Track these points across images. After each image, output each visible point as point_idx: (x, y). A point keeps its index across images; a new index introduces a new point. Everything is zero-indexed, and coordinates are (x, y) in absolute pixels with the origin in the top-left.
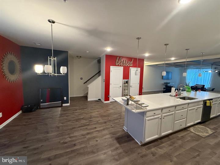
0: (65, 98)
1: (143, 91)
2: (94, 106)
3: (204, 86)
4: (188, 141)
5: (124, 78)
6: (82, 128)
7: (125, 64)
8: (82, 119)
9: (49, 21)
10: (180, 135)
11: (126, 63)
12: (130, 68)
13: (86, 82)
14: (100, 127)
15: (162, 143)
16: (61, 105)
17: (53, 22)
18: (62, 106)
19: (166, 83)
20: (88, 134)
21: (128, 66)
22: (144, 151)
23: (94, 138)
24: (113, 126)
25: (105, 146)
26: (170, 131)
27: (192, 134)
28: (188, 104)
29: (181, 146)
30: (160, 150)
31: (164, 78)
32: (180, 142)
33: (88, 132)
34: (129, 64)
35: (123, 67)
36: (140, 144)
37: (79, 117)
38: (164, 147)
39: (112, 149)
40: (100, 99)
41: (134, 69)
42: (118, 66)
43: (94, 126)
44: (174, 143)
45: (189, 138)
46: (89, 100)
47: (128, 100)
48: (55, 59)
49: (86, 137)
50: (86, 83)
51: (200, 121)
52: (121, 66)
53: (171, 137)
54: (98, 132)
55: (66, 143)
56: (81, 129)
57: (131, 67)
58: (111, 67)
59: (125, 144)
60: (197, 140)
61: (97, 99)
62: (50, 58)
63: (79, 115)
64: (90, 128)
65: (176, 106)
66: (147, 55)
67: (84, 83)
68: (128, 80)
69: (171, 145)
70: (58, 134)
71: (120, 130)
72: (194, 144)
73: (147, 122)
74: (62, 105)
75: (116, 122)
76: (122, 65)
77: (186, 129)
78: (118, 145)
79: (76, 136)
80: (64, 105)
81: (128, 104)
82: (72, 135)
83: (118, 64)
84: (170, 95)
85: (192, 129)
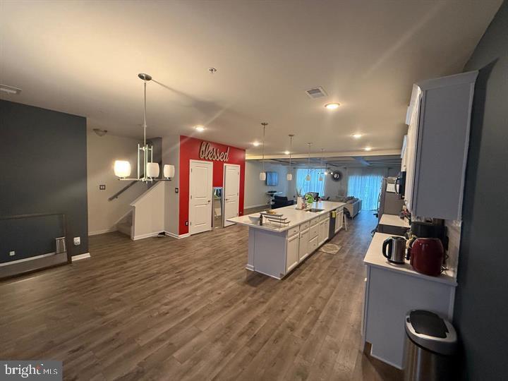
0: (77, 240)
1: (245, 208)
2: (161, 247)
3: (318, 194)
4: (324, 261)
5: (214, 185)
6: (175, 286)
7: (216, 158)
8: (157, 273)
9: (141, 76)
10: (315, 257)
11: (218, 154)
12: (225, 164)
13: (116, 196)
14: (208, 276)
15: (302, 270)
16: (65, 260)
17: (148, 78)
18: (69, 262)
19: (272, 192)
20: (195, 290)
21: (221, 160)
22: (287, 283)
23: (212, 292)
24: (228, 269)
25: (239, 295)
26: (306, 255)
27: (325, 254)
28: (319, 216)
29: (320, 268)
30: (303, 278)
31: (268, 184)
32: (317, 264)
33: (193, 287)
34: (222, 158)
35: (212, 163)
36: (280, 279)
37: (146, 273)
38: (304, 274)
39: (249, 294)
40: (164, 233)
41: (230, 168)
42: (204, 159)
43: (196, 278)
44: (312, 267)
45: (324, 259)
46: (136, 238)
47: (261, 217)
48: (151, 149)
49: (196, 296)
50: (115, 199)
51: (327, 238)
52: (209, 160)
53: (307, 262)
54: (209, 284)
55: (167, 313)
56: (174, 288)
57: (226, 162)
58: (191, 161)
59: (262, 285)
60: (331, 259)
61: (156, 234)
62: (141, 147)
63: (143, 269)
64: (190, 282)
65: (310, 221)
66: (256, 144)
67: (111, 199)
68: (221, 188)
69: (310, 271)
70: (132, 309)
71: (243, 271)
72: (329, 263)
73: (289, 244)
74: (69, 259)
75: (228, 263)
76: (211, 159)
77: (317, 250)
78: (254, 289)
79: (175, 300)
80: (75, 258)
81: (261, 224)
82: (166, 301)
83: (204, 156)
84: (296, 209)
85: (322, 249)
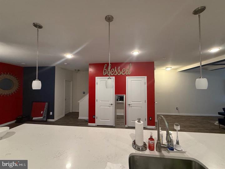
0: (51, 113)
7: (117, 73)
12: (127, 77)
21: (123, 74)
35: (114, 77)
46: (80, 118)
58: (96, 78)
66: (136, 53)
68: (123, 95)
74: (46, 120)
76: (112, 74)
83: (106, 73)
